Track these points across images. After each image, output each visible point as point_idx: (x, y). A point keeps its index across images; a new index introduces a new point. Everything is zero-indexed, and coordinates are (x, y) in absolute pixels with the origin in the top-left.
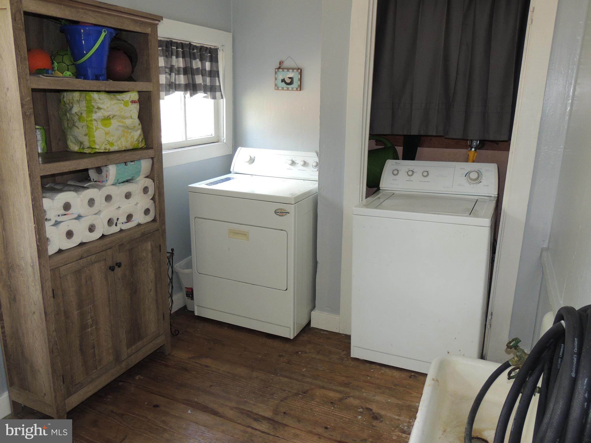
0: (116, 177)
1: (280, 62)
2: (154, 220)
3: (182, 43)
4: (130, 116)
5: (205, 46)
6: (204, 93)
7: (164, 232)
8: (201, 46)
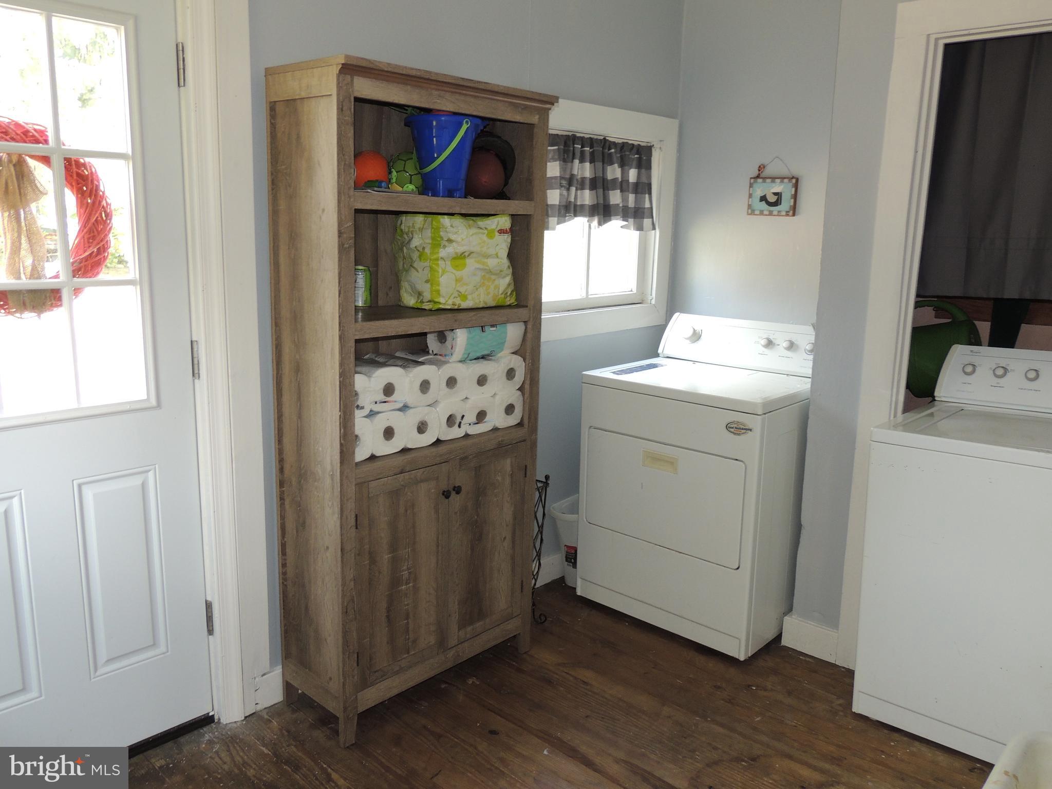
0: (465, 350)
1: (760, 167)
2: (520, 424)
3: (591, 139)
4: (495, 253)
5: (630, 142)
6: (623, 220)
7: (534, 445)
8: (623, 143)
